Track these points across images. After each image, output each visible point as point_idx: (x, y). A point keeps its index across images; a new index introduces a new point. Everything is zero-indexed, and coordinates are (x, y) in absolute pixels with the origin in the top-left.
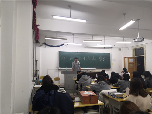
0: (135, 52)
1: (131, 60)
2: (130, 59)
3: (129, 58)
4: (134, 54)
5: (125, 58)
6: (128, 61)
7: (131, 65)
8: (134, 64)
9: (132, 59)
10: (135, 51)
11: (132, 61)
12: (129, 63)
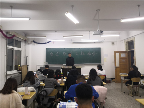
0: (128, 46)
1: (123, 55)
2: (121, 54)
3: (120, 52)
4: (126, 48)
5: (115, 52)
6: (120, 55)
7: (123, 61)
8: (127, 59)
9: (125, 54)
10: (128, 44)
11: (125, 56)
12: (121, 58)
